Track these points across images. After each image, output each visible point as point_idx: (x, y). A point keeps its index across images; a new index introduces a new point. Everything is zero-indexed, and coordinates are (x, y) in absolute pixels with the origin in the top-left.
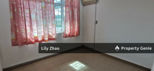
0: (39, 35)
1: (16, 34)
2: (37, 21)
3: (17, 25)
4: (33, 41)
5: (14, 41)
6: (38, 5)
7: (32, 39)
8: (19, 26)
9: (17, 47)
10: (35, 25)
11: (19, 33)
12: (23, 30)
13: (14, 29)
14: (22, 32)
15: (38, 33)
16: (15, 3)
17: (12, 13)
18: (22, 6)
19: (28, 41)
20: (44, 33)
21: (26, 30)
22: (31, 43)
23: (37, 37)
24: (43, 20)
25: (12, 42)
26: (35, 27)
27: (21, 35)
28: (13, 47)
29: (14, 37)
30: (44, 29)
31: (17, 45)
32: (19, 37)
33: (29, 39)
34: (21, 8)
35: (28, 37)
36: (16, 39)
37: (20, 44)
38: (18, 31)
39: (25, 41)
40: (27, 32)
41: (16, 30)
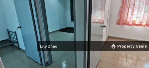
0: (137, 19)
1: (121, 17)
2: (139, 7)
3: (123, 11)
4: (131, 23)
5: (118, 21)
7: (131, 21)
8: (124, 11)
9: (118, 25)
10: (137, 11)
11: (123, 16)
12: (126, 15)
14: (125, 16)
17: (122, 3)
19: (127, 23)
20: (143, 18)
21: (128, 15)
22: (129, 24)
24: (145, 7)
25: (117, 22)
26: (135, 13)
27: (123, 18)
28: (117, 25)
30: (144, 14)
31: (119, 24)
32: (122, 19)
33: (128, 22)
35: (128, 20)
36: (120, 20)
37: (121, 24)
38: (122, 15)
39: (125, 22)
40: (129, 16)
41: (121, 14)
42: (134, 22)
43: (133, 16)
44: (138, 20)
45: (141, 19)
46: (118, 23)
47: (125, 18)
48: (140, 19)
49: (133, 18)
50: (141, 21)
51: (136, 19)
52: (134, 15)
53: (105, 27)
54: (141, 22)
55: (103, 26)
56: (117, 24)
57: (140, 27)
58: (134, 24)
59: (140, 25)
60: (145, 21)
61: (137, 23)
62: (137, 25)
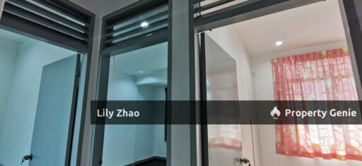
42: (318, 149)
43: (311, 134)
44: (326, 144)
45: (332, 142)
46: (280, 151)
47: (294, 136)
48: (327, 139)
49: (312, 138)
50: (333, 146)
51: (320, 140)
52: (310, 130)
53: (246, 161)
54: (334, 148)
55: (241, 161)
56: (278, 152)
57: (334, 160)
58: (318, 154)
59: (334, 156)
60: (343, 146)
61: (325, 150)
62: (326, 157)
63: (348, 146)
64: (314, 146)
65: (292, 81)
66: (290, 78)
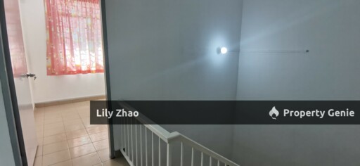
0: (82, 62)
1: (53, 60)
2: (80, 43)
3: (54, 48)
4: (75, 70)
6: (81, 22)
7: (73, 67)
8: (56, 49)
9: (53, 77)
10: (78, 49)
12: (61, 55)
13: (50, 53)
14: (60, 58)
15: (81, 60)
16: (52, 21)
17: (48, 33)
18: (61, 25)
19: (68, 70)
20: (91, 61)
21: (65, 55)
22: (71, 73)
23: (80, 66)
24: (89, 43)
25: (48, 69)
26: (76, 51)
27: (58, 61)
28: (49, 76)
29: (50, 64)
30: (90, 55)
31: (53, 74)
32: (56, 64)
33: (70, 68)
34: (60, 27)
35: (68, 64)
36: (53, 66)
37: (57, 73)
38: (55, 56)
39: (63, 70)
40: (67, 58)
41: (52, 55)
43: (76, 58)
44: (85, 64)
45: (88, 63)
46: (51, 72)
47: (62, 61)
48: (85, 61)
49: (76, 61)
53: (32, 76)
54: (89, 66)
55: (28, 75)
56: (48, 74)
57: (89, 74)
58: (80, 71)
59: (89, 71)
60: (94, 65)
61: (84, 68)
62: (84, 72)
63: (97, 65)
64: (77, 67)
65: (63, 15)
66: (60, 11)
